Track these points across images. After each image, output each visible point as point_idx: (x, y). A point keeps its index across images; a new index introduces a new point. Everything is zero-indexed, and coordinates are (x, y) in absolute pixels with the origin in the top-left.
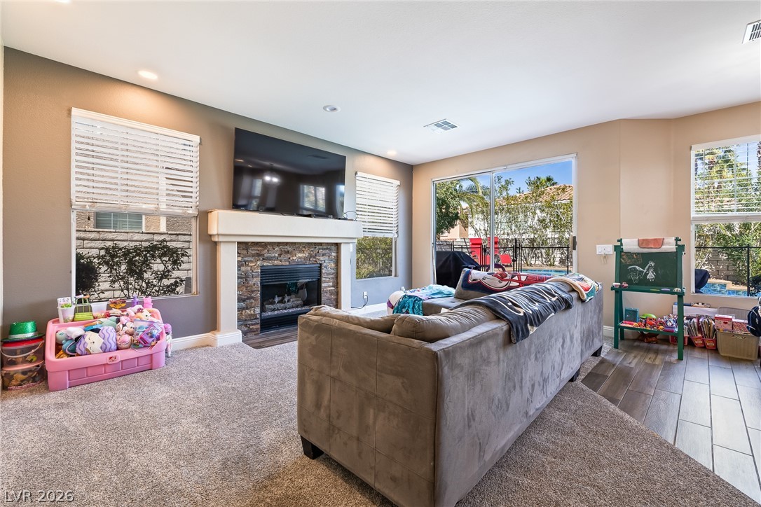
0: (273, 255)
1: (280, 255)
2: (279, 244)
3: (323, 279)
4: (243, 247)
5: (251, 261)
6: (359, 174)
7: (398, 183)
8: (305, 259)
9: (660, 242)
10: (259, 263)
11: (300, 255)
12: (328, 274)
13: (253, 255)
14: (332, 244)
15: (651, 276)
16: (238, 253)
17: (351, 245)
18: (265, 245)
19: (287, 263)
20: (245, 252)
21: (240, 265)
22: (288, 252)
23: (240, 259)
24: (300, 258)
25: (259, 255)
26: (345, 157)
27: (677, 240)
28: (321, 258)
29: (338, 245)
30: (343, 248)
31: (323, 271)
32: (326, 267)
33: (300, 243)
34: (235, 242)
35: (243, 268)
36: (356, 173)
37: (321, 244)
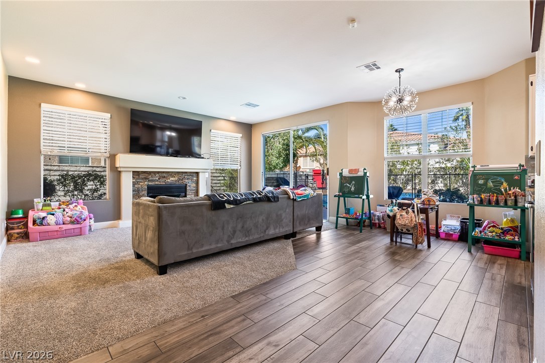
0: (155, 179)
1: (159, 179)
2: (158, 172)
3: (188, 193)
4: (136, 174)
5: (141, 182)
6: (212, 131)
7: (241, 135)
8: (176, 181)
9: (357, 171)
10: (146, 183)
11: (172, 179)
12: (191, 190)
13: (142, 179)
14: (194, 173)
15: (353, 189)
16: (133, 177)
17: (207, 173)
18: (150, 173)
19: (164, 183)
20: (137, 177)
21: (134, 184)
22: (164, 177)
23: (134, 180)
24: (172, 180)
25: (146, 178)
26: (202, 122)
27: (365, 169)
28: (186, 181)
29: (197, 173)
30: (201, 175)
31: (188, 188)
32: (189, 186)
33: (172, 172)
34: (131, 171)
35: (136, 186)
36: (211, 131)
37: (186, 172)
